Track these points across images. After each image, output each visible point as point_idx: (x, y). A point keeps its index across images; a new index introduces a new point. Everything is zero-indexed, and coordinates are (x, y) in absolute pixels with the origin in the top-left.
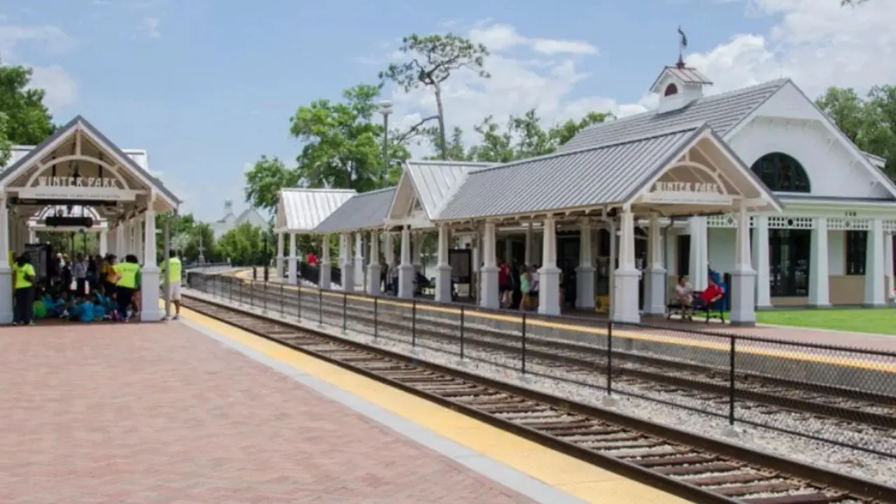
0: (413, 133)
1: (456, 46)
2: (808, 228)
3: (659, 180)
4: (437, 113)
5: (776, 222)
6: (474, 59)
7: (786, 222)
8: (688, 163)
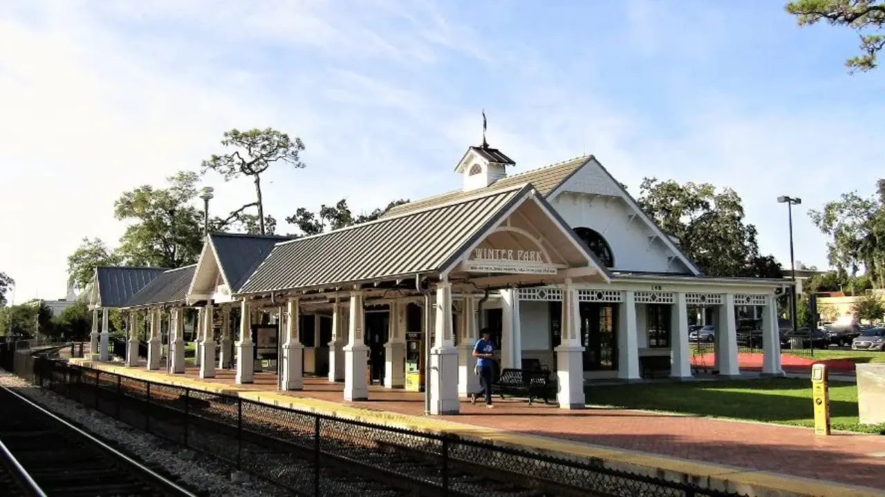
0: (234, 218)
1: (274, 141)
2: (617, 301)
3: (479, 247)
4: (256, 200)
5: (586, 295)
6: (290, 152)
7: (595, 295)
8: (509, 228)
